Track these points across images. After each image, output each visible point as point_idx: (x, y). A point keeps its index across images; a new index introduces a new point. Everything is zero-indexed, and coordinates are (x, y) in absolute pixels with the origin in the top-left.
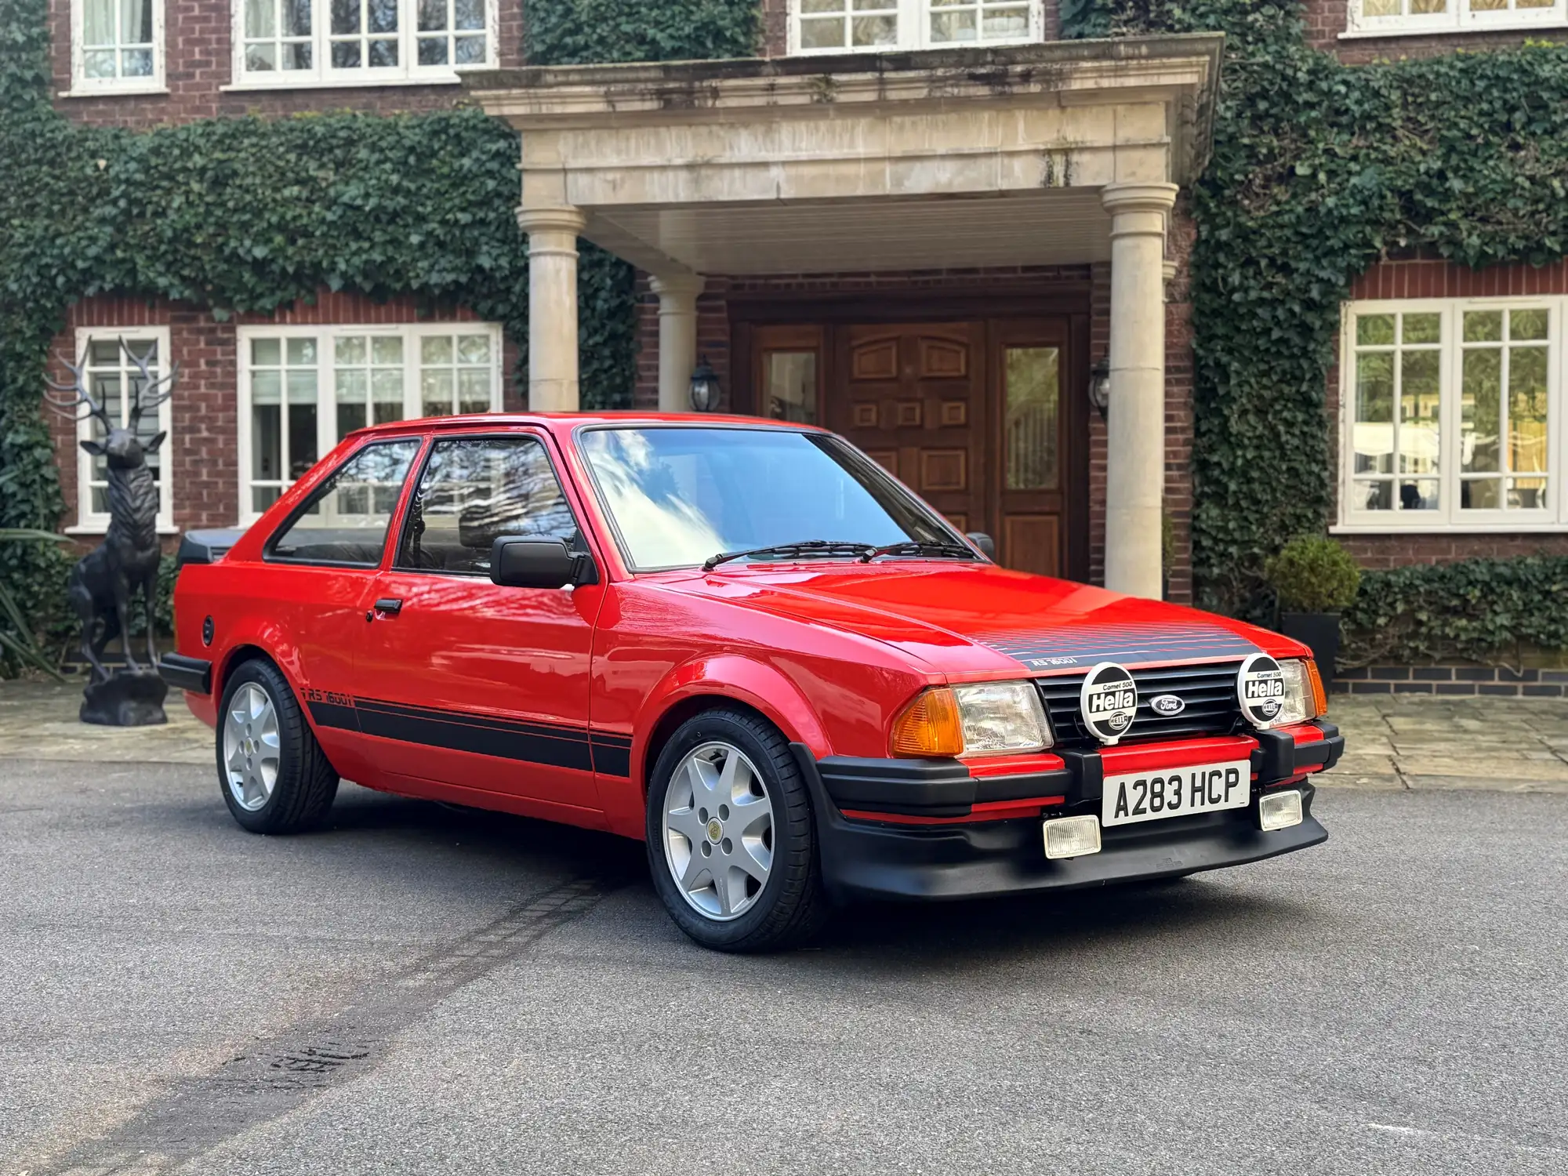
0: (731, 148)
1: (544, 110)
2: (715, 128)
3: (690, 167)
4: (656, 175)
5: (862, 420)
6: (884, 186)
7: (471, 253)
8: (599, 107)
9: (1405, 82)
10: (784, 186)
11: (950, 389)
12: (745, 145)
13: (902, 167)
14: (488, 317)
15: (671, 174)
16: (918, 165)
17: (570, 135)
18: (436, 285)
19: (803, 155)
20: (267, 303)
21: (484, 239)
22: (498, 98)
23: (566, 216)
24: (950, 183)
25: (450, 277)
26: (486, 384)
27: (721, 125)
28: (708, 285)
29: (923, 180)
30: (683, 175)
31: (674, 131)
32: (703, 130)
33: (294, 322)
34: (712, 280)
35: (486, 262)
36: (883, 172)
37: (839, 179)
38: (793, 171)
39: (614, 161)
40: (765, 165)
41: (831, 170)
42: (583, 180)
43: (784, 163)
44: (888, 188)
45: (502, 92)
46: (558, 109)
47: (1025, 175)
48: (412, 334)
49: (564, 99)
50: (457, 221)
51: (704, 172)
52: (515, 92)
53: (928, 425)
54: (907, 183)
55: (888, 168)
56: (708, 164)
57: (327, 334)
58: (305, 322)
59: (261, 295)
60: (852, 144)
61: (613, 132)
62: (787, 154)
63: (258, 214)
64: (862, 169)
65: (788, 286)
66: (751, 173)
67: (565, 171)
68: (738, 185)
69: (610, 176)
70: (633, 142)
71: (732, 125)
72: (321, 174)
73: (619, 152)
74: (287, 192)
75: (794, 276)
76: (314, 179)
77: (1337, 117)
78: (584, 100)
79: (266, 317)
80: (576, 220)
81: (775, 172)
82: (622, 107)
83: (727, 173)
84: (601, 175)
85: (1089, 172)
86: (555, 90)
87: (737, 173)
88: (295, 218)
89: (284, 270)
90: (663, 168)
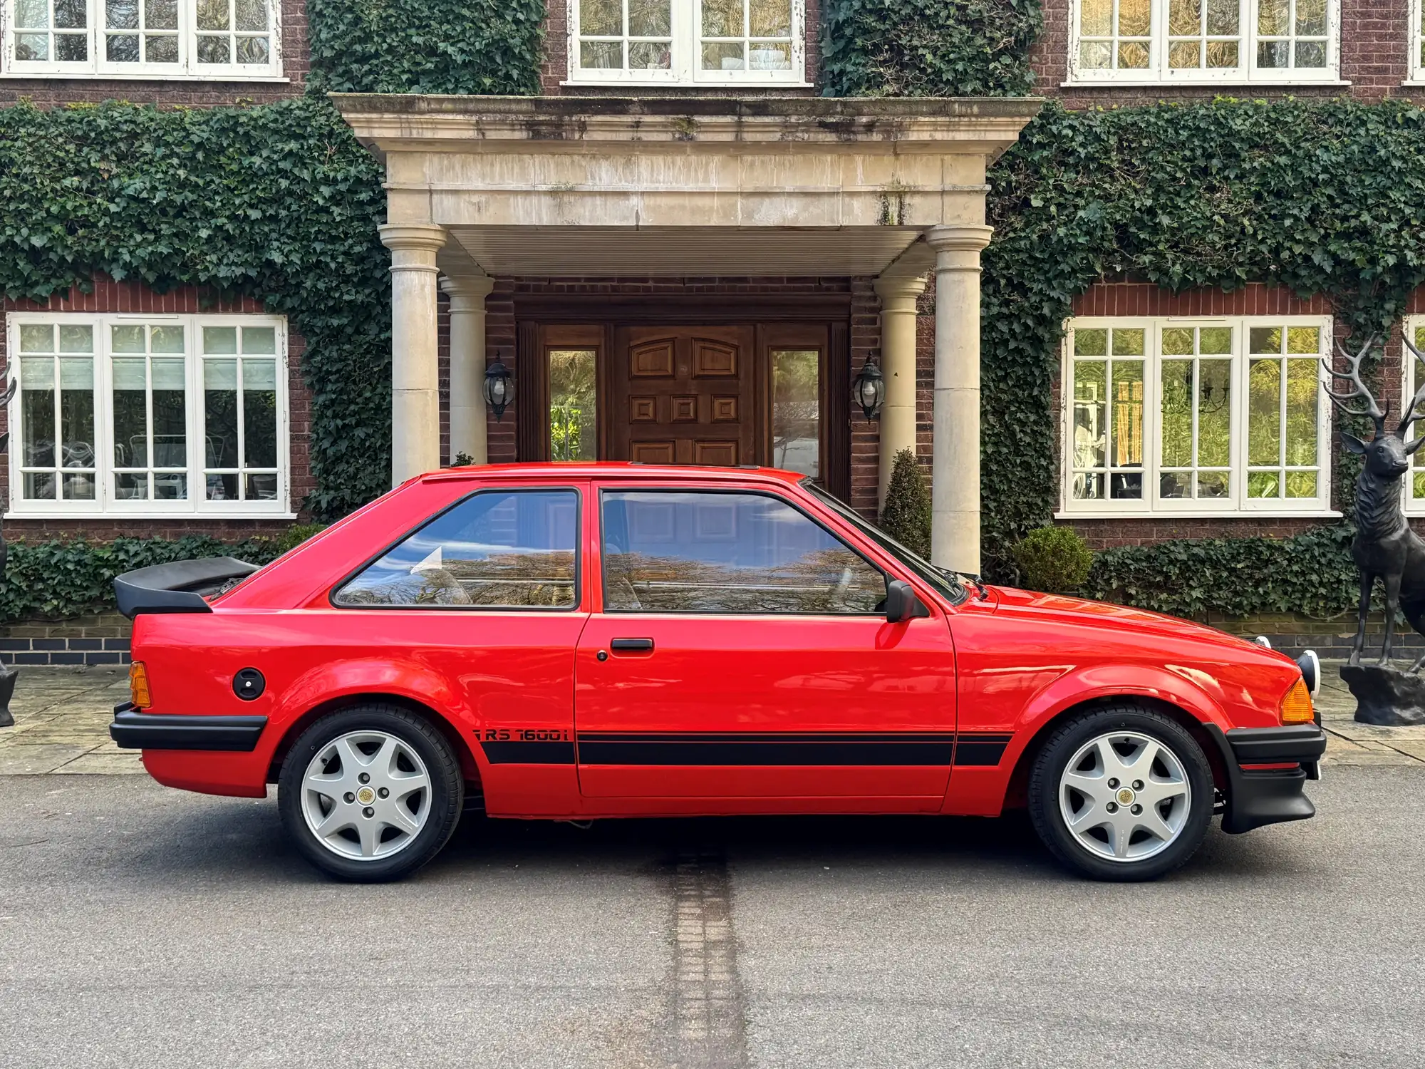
0: (593, 177)
1: (415, 134)
2: (576, 158)
3: (553, 193)
4: (520, 199)
5: (640, 414)
6: (736, 217)
7: (259, 248)
8: (470, 134)
9: (1121, 130)
10: (643, 215)
11: (721, 386)
12: (606, 175)
13: (753, 202)
14: (273, 310)
15: (534, 199)
16: (767, 201)
17: (436, 159)
18: (226, 278)
19: (662, 187)
20: (42, 290)
22: (369, 121)
23: (432, 235)
24: (797, 217)
25: (239, 271)
26: (272, 372)
27: (584, 155)
28: (496, 285)
29: (771, 214)
30: (546, 200)
31: (537, 158)
32: (567, 159)
33: (68, 310)
35: (278, 258)
36: (736, 204)
37: (694, 211)
38: (651, 201)
39: (480, 185)
40: (625, 194)
41: (686, 201)
42: (449, 201)
43: (643, 193)
44: (739, 220)
45: (374, 116)
46: (428, 135)
47: (863, 214)
48: (194, 324)
49: (435, 125)
50: (246, 217)
51: (566, 199)
52: (387, 116)
53: (701, 419)
54: (756, 217)
55: (740, 202)
56: (571, 191)
57: (102, 323)
58: (79, 310)
59: (36, 283)
60: (706, 180)
61: (478, 157)
62: (643, 187)
63: (37, 202)
64: (716, 202)
65: (571, 288)
66: (611, 201)
67: (431, 192)
68: (599, 212)
69: (475, 199)
70: (497, 168)
71: (593, 156)
72: (103, 165)
73: (483, 177)
74: (67, 182)
76: (96, 171)
77: (1064, 157)
78: (456, 127)
79: (39, 305)
80: (439, 238)
81: (634, 200)
82: (491, 135)
83: (588, 200)
84: (466, 197)
85: (920, 213)
86: (427, 116)
87: (598, 200)
88: (75, 209)
89: (63, 259)
90: (527, 193)
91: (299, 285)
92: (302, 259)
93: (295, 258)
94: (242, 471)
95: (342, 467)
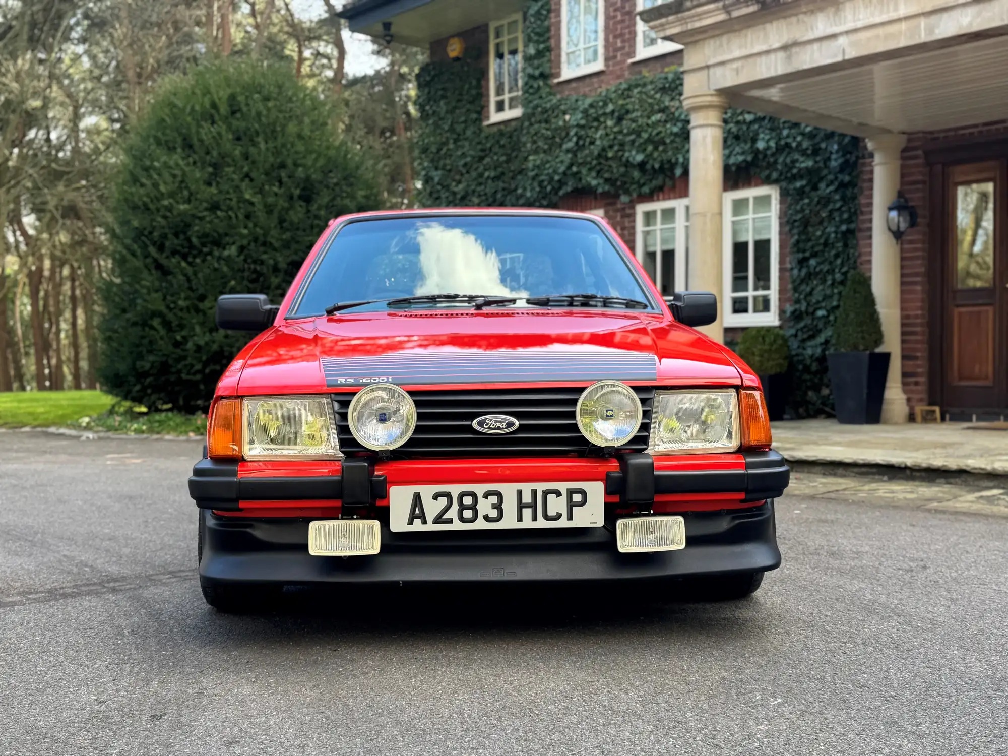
0: (812, 29)
1: (690, 27)
2: (801, 16)
3: (785, 48)
4: (764, 59)
6: (920, 36)
7: (754, 140)
8: (722, 17)
10: (848, 51)
12: (821, 24)
13: (934, 19)
14: (768, 181)
15: (772, 56)
16: (945, 16)
17: (712, 42)
18: (733, 164)
19: (860, 24)
20: (646, 189)
21: (761, 130)
22: (662, 25)
23: (709, 99)
24: (970, 24)
25: (741, 158)
26: (768, 227)
27: (805, 13)
28: (909, 140)
29: (951, 26)
30: (781, 55)
31: (775, 24)
32: (794, 19)
33: (664, 199)
34: (911, 136)
35: (761, 145)
36: (919, 26)
37: (887, 37)
38: (854, 37)
39: (737, 54)
40: (834, 36)
41: (880, 31)
42: (719, 71)
43: (847, 32)
44: (923, 37)
45: (663, 20)
46: (698, 24)
49: (699, 16)
50: (744, 121)
51: (795, 50)
52: (671, 18)
54: (937, 31)
55: (923, 22)
56: (796, 44)
57: (681, 205)
58: (669, 198)
59: (644, 184)
60: (896, 9)
61: (737, 34)
62: (850, 25)
63: (639, 135)
64: (903, 26)
65: (971, 134)
66: (825, 44)
67: (708, 67)
68: (816, 55)
69: (735, 65)
70: (749, 40)
71: (812, 12)
72: (672, 104)
73: (740, 47)
74: (653, 118)
75: (975, 126)
76: (667, 108)
78: (711, 14)
79: (649, 197)
80: (715, 100)
81: (842, 41)
82: (735, 14)
83: (809, 47)
84: (729, 66)
86: (693, 11)
87: (816, 46)
88: (658, 134)
89: (653, 167)
90: (767, 52)
91: (776, 162)
92: (776, 143)
93: (772, 144)
94: (751, 293)
95: (803, 287)
